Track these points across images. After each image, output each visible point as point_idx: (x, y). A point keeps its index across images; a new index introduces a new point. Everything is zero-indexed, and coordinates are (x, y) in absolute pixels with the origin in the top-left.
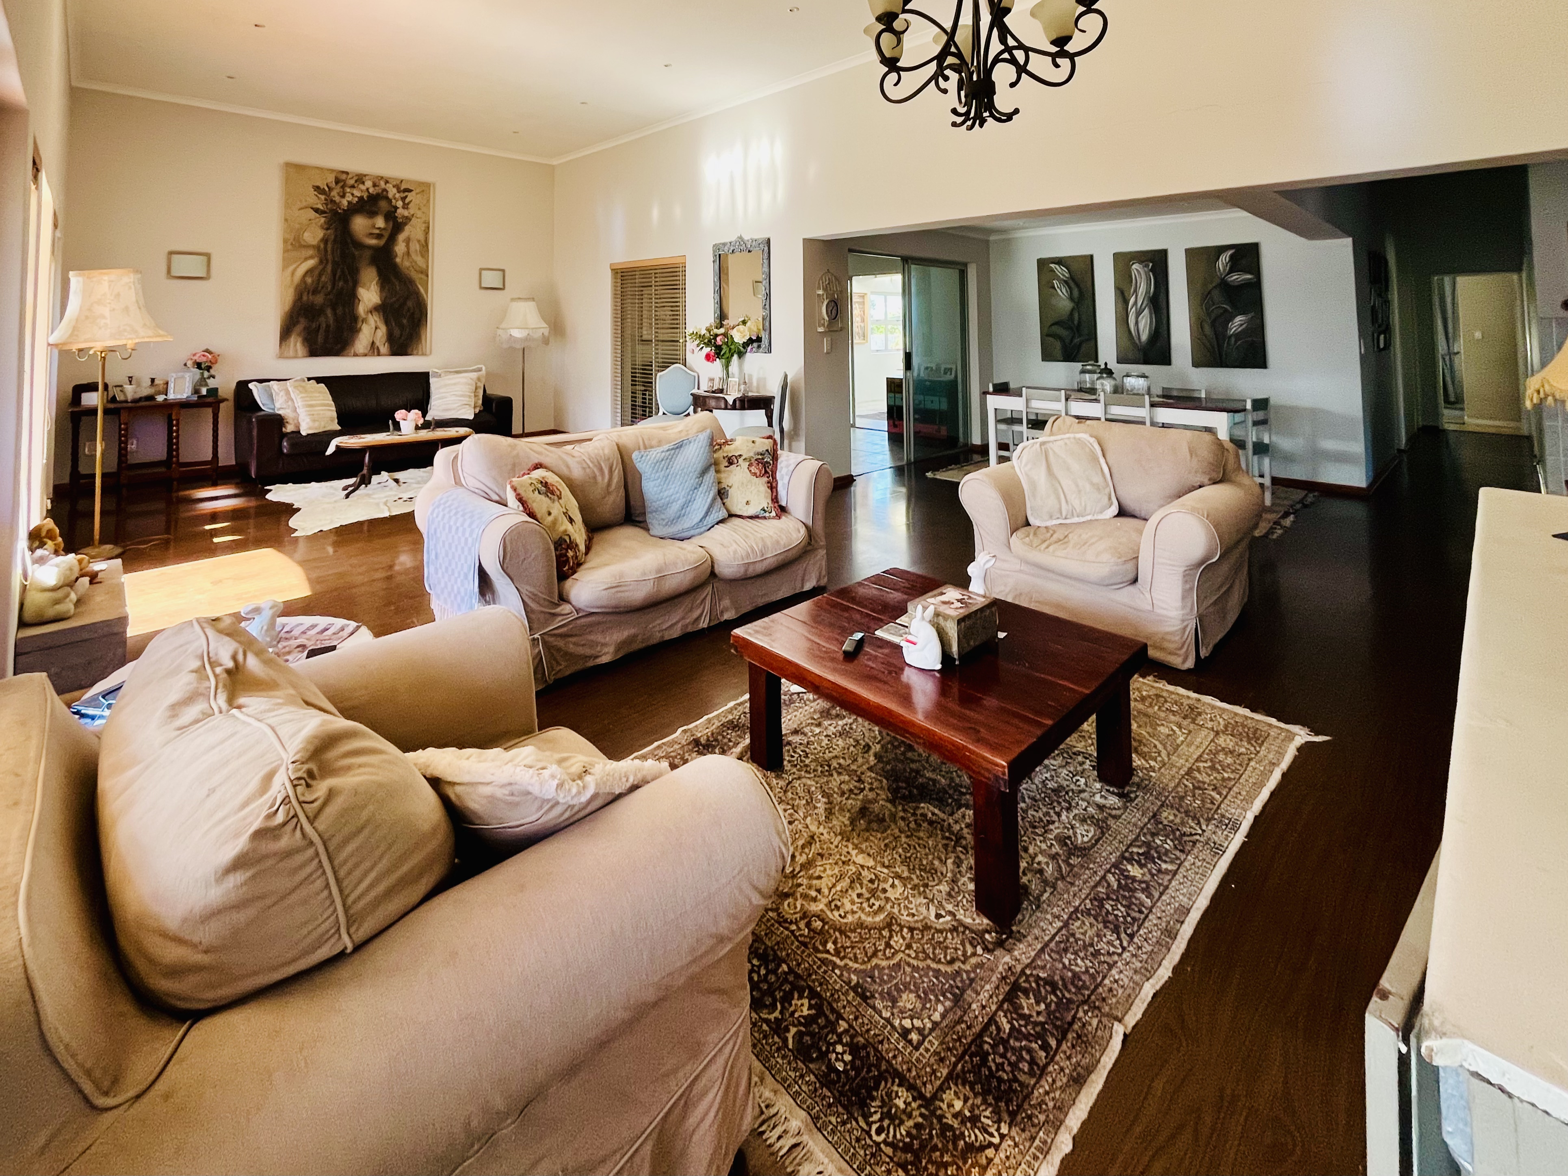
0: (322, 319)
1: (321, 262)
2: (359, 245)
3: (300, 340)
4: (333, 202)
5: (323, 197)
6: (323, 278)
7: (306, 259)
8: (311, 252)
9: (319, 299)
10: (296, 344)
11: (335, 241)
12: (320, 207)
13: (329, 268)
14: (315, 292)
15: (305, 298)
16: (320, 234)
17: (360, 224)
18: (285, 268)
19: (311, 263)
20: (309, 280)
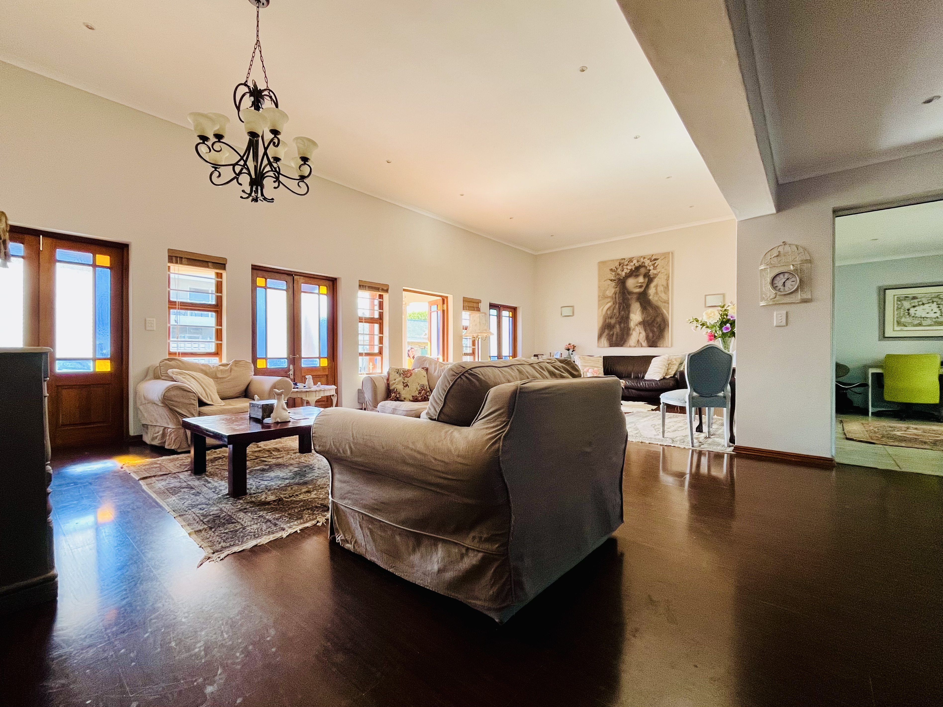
0: (615, 330)
1: (614, 304)
2: (630, 293)
3: (606, 339)
4: (618, 274)
5: (614, 273)
6: (615, 311)
7: (608, 303)
8: (609, 300)
9: (613, 321)
10: (604, 341)
11: (620, 292)
12: (613, 278)
13: (617, 306)
14: (611, 318)
15: (607, 321)
16: (613, 290)
17: (631, 283)
18: (599, 308)
19: (609, 305)
20: (609, 312)
